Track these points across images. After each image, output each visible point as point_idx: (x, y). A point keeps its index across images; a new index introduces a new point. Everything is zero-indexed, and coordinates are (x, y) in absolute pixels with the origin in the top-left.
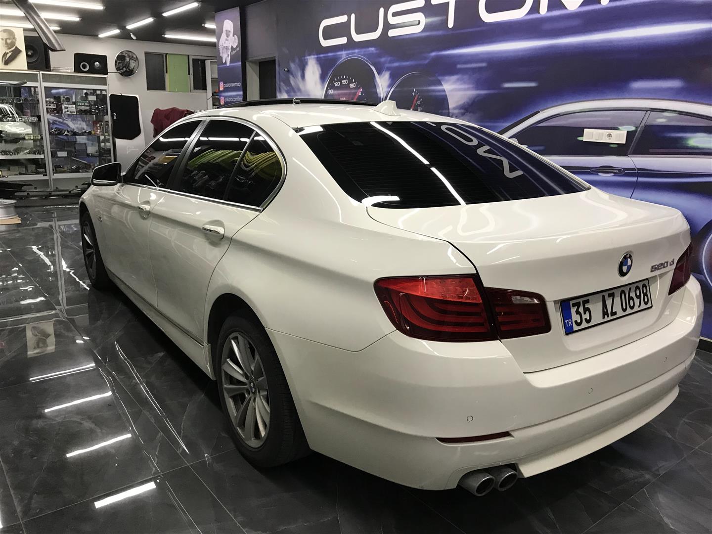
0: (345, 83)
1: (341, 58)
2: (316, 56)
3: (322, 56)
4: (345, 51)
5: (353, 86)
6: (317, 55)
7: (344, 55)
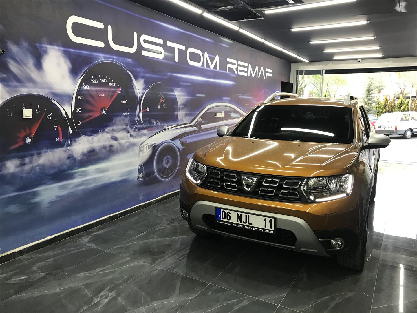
0: (104, 81)
1: (99, 59)
2: (62, 49)
3: (72, 50)
4: (103, 53)
5: (113, 85)
6: (64, 47)
7: (101, 57)
